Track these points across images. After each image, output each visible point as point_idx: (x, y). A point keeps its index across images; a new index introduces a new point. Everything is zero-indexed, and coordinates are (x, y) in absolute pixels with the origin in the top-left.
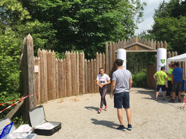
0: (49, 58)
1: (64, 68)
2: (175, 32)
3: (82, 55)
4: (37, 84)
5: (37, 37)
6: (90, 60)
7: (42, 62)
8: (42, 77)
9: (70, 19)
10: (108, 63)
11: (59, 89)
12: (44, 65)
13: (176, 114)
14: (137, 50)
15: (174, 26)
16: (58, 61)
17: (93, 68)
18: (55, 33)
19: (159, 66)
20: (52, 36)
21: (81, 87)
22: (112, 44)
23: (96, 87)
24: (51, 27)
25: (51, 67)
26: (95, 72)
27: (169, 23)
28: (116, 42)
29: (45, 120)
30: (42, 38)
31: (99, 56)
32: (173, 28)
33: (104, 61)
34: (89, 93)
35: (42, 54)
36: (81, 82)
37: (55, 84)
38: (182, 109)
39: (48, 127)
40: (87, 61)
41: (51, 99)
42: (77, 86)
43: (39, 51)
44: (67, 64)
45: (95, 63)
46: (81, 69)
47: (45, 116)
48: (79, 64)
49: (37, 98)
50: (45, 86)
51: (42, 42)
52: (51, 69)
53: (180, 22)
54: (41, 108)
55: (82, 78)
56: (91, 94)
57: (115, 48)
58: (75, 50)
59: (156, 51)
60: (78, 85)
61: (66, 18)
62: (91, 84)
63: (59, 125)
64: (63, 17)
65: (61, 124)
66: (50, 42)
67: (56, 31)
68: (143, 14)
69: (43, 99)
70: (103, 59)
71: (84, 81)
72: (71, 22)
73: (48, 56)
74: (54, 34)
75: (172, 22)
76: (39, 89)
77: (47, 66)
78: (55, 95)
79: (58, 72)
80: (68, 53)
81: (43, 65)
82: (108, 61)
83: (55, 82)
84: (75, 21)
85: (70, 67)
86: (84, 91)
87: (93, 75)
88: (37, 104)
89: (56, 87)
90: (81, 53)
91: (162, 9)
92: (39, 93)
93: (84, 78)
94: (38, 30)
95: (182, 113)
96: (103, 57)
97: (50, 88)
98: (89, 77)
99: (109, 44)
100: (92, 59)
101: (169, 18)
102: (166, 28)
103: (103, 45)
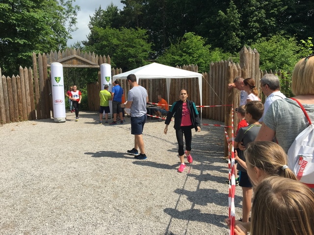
6: (11, 77)
10: (37, 81)
15: (116, 39)
17: (16, 87)
22: (42, 54)
23: (22, 113)
26: (19, 93)
28: (47, 54)
31: (24, 71)
32: (115, 41)
33: (32, 78)
34: (13, 122)
40: (6, 77)
45: (19, 81)
53: (122, 35)
56: (15, 123)
57: (46, 61)
59: (99, 66)
62: (15, 109)
68: (76, 20)
70: (31, 76)
71: (3, 105)
75: (113, 34)
82: (37, 79)
86: (4, 120)
87: (16, 97)
93: (2, 101)
96: (29, 73)
98: (10, 100)
99: (37, 55)
100: (13, 76)
101: (110, 28)
102: (107, 41)
103: (25, 56)
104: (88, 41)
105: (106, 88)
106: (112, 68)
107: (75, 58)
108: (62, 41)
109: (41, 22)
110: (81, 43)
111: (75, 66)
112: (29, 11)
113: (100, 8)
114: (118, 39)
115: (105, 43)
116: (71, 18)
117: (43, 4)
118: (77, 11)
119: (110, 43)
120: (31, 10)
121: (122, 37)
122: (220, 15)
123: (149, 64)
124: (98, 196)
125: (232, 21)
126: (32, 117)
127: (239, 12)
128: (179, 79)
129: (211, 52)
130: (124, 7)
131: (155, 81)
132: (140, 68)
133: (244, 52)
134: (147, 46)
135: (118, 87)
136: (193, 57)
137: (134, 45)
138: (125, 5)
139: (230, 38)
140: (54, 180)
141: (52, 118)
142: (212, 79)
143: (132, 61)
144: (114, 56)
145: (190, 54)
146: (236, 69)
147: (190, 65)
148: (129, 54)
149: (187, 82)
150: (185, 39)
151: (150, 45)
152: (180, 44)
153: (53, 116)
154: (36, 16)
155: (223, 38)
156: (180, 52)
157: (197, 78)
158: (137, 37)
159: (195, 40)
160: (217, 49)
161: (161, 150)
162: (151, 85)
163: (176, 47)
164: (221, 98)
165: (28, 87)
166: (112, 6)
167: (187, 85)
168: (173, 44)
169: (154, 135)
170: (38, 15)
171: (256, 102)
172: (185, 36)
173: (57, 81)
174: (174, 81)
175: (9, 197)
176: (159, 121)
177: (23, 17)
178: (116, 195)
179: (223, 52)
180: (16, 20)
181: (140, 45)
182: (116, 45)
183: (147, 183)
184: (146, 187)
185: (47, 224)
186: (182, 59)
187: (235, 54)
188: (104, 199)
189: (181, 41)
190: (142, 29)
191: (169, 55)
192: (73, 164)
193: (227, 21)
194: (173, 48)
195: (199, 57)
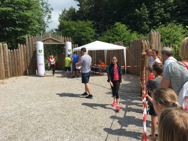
6: (13, 50)
10: (28, 52)
17: (16, 56)
21: (6, 72)
22: (31, 37)
23: (19, 71)
26: (18, 59)
27: (71, 25)
28: (34, 36)
31: (21, 47)
33: (25, 51)
34: (14, 76)
36: (6, 68)
40: (11, 51)
42: (3, 72)
45: (17, 53)
46: (5, 58)
48: (3, 53)
55: (7, 65)
56: (16, 77)
57: (33, 41)
60: (4, 70)
62: (15, 69)
68: (51, 17)
71: (8, 67)
75: (73, 24)
82: (28, 51)
86: (9, 75)
87: (16, 62)
90: (4, 45)
93: (8, 65)
96: (24, 47)
98: (13, 64)
99: (28, 37)
100: (15, 50)
101: (71, 21)
102: (69, 28)
103: (22, 38)
104: (58, 28)
105: (69, 56)
106: (72, 44)
107: (50, 39)
108: (43, 29)
109: (31, 18)
110: (54, 30)
111: (51, 43)
112: (23, 12)
113: (65, 9)
114: (76, 27)
115: (68, 29)
116: (48, 15)
117: (32, 7)
118: (51, 11)
119: (71, 30)
120: (25, 11)
121: (78, 26)
122: (136, 12)
123: (94, 41)
124: (64, 121)
125: (144, 15)
126: (25, 74)
127: (148, 10)
128: (112, 50)
129: (131, 34)
130: (79, 8)
131: (97, 51)
132: (89, 44)
133: (151, 33)
134: (93, 31)
135: (76, 56)
136: (120, 37)
137: (85, 30)
138: (80, 7)
139: (142, 25)
140: (38, 111)
141: (37, 74)
142: (132, 50)
143: (84, 40)
144: (73, 37)
145: (119, 35)
146: (146, 44)
147: (118, 42)
148: (82, 36)
149: (117, 52)
150: (116, 26)
151: (94, 30)
152: (112, 29)
153: (38, 73)
154: (28, 14)
155: (138, 25)
156: (112, 34)
157: (123, 50)
158: (87, 26)
159: (121, 27)
160: (135, 32)
161: (102, 93)
162: (95, 54)
163: (110, 31)
164: (138, 62)
165: (23, 56)
166: (72, 8)
167: (117, 54)
168: (109, 30)
169: (97, 84)
170: (29, 14)
171: (159, 63)
172: (115, 25)
173: (40, 52)
174: (109, 51)
175: (12, 121)
176: (100, 76)
177: (20, 15)
178: (75, 120)
179: (139, 34)
180: (16, 17)
181: (88, 30)
182: (74, 31)
183: (93, 112)
184: (93, 115)
185: (34, 137)
186: (114, 38)
187: (146, 35)
188: (68, 122)
189: (113, 27)
190: (90, 21)
191: (106, 36)
192: (50, 102)
193: (141, 16)
194: (108, 32)
195: (124, 37)
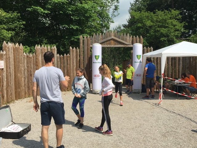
0: (17, 52)
1: (34, 64)
2: (150, 27)
3: (54, 50)
4: (2, 82)
5: (2, 29)
6: (63, 55)
7: (8, 57)
8: (8, 74)
9: (40, 10)
10: (82, 59)
11: (28, 88)
12: (11, 60)
13: (152, 111)
14: (113, 45)
15: (149, 21)
16: (27, 56)
17: (66, 63)
18: (23, 24)
19: (135, 62)
20: (20, 28)
22: (87, 37)
24: (18, 18)
25: (19, 62)
26: (68, 68)
27: (145, 18)
28: (91, 36)
29: (12, 121)
30: (8, 30)
31: (73, 51)
32: (149, 23)
33: (79, 56)
35: (8, 48)
37: (23, 81)
38: (157, 106)
39: (15, 129)
40: (60, 56)
41: (19, 99)
43: (5, 44)
44: (37, 60)
45: (69, 59)
47: (12, 117)
49: (3, 97)
50: (11, 83)
51: (9, 34)
52: (19, 65)
53: (156, 17)
54: (7, 109)
57: (90, 42)
58: (46, 44)
59: (132, 46)
61: (36, 8)
63: (28, 127)
64: (33, 6)
65: (30, 126)
66: (17, 34)
67: (24, 23)
68: (118, 7)
69: (10, 98)
70: (77, 54)
72: (42, 12)
73: (15, 50)
74: (22, 26)
75: (148, 17)
76: (5, 88)
77: (14, 62)
78: (23, 94)
79: (26, 68)
80: (38, 47)
81: (9, 60)
82: (82, 57)
83: (23, 79)
84: (46, 12)
85: (41, 62)
88: (3, 104)
89: (25, 85)
90: (53, 48)
91: (137, 2)
92: (5, 92)
94: (4, 21)
95: (157, 109)
96: (76, 52)
97: (17, 86)
101: (145, 12)
102: (142, 23)
103: (76, 39)
104: (127, 24)
107: (112, 39)
108: (106, 25)
110: (122, 26)
114: (152, 21)
115: (140, 25)
119: (144, 25)
121: (155, 19)
123: (181, 42)
132: (171, 46)
137: (167, 25)
143: (164, 40)
148: (162, 33)
151: (183, 24)
158: (170, 18)
162: (181, 62)
165: (75, 64)
176: (187, 99)
180: (72, 11)
181: (172, 25)
190: (175, 10)
